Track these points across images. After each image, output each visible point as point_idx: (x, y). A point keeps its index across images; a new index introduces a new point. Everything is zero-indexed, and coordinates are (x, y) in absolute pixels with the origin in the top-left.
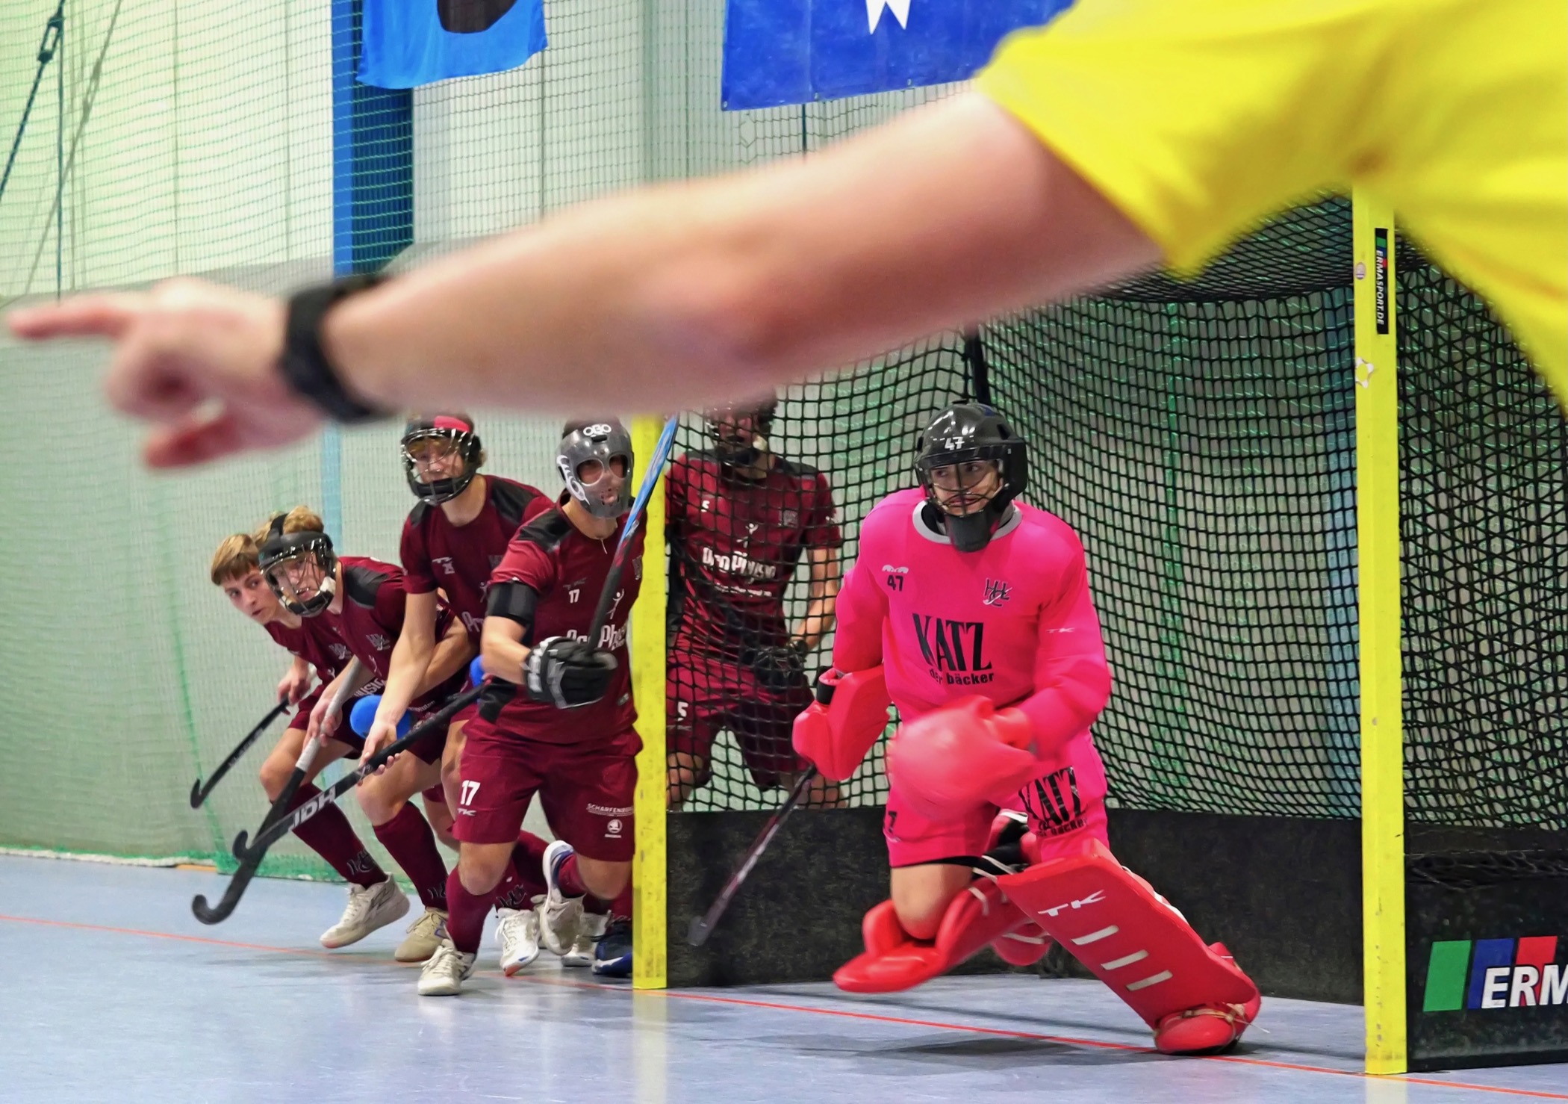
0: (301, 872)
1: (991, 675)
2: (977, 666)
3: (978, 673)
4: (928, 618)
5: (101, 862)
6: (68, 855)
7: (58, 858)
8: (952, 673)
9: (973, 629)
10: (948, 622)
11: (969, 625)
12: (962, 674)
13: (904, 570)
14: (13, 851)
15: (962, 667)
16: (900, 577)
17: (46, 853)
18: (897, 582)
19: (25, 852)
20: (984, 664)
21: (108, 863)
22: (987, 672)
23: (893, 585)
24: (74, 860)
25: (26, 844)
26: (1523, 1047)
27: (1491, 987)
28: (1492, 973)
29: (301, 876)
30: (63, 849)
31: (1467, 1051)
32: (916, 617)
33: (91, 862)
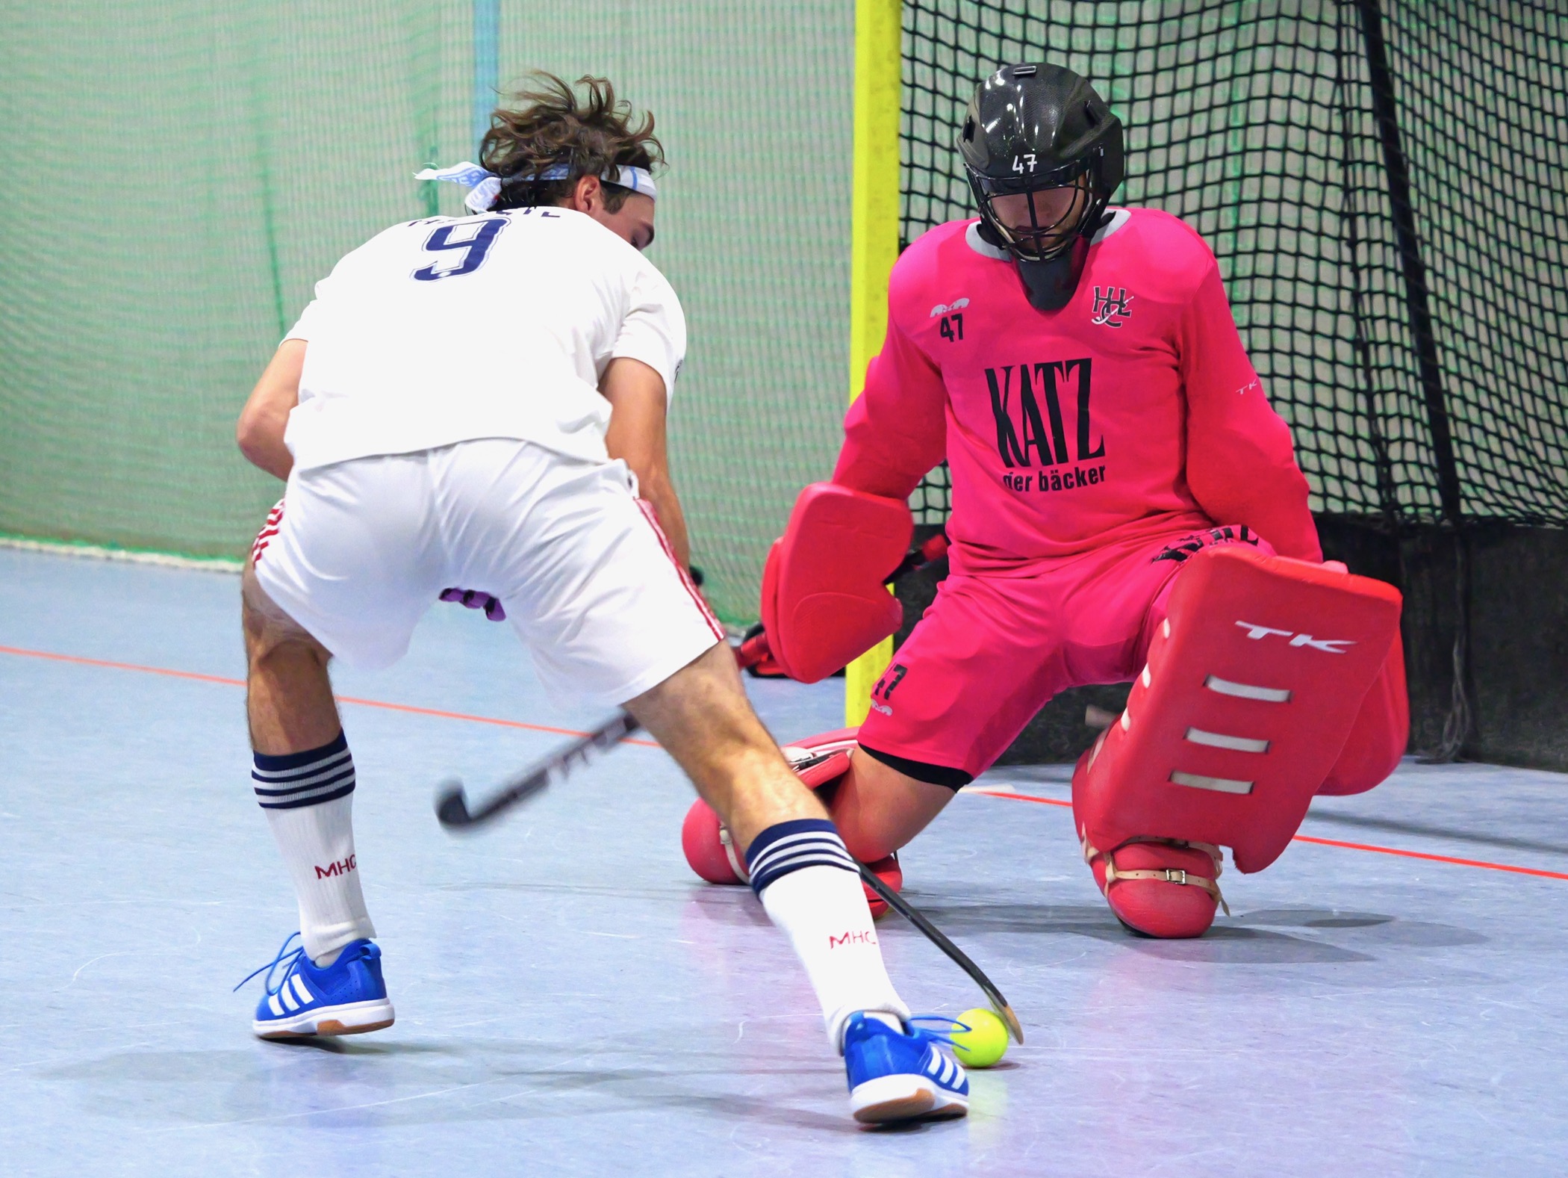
1: (1102, 469)
2: (1084, 454)
3: (1085, 466)
4: (1008, 369)
5: (168, 566)
8: (1047, 471)
9: (1076, 369)
10: (1037, 367)
11: (1070, 364)
12: (1063, 469)
13: (964, 302)
14: (47, 547)
15: (1063, 458)
16: (958, 317)
17: (93, 551)
18: (954, 325)
19: (63, 549)
20: (1093, 446)
21: (176, 568)
22: (1094, 463)
23: (949, 334)
24: (129, 562)
25: (66, 537)
30: (115, 545)
32: (990, 374)
33: (152, 564)
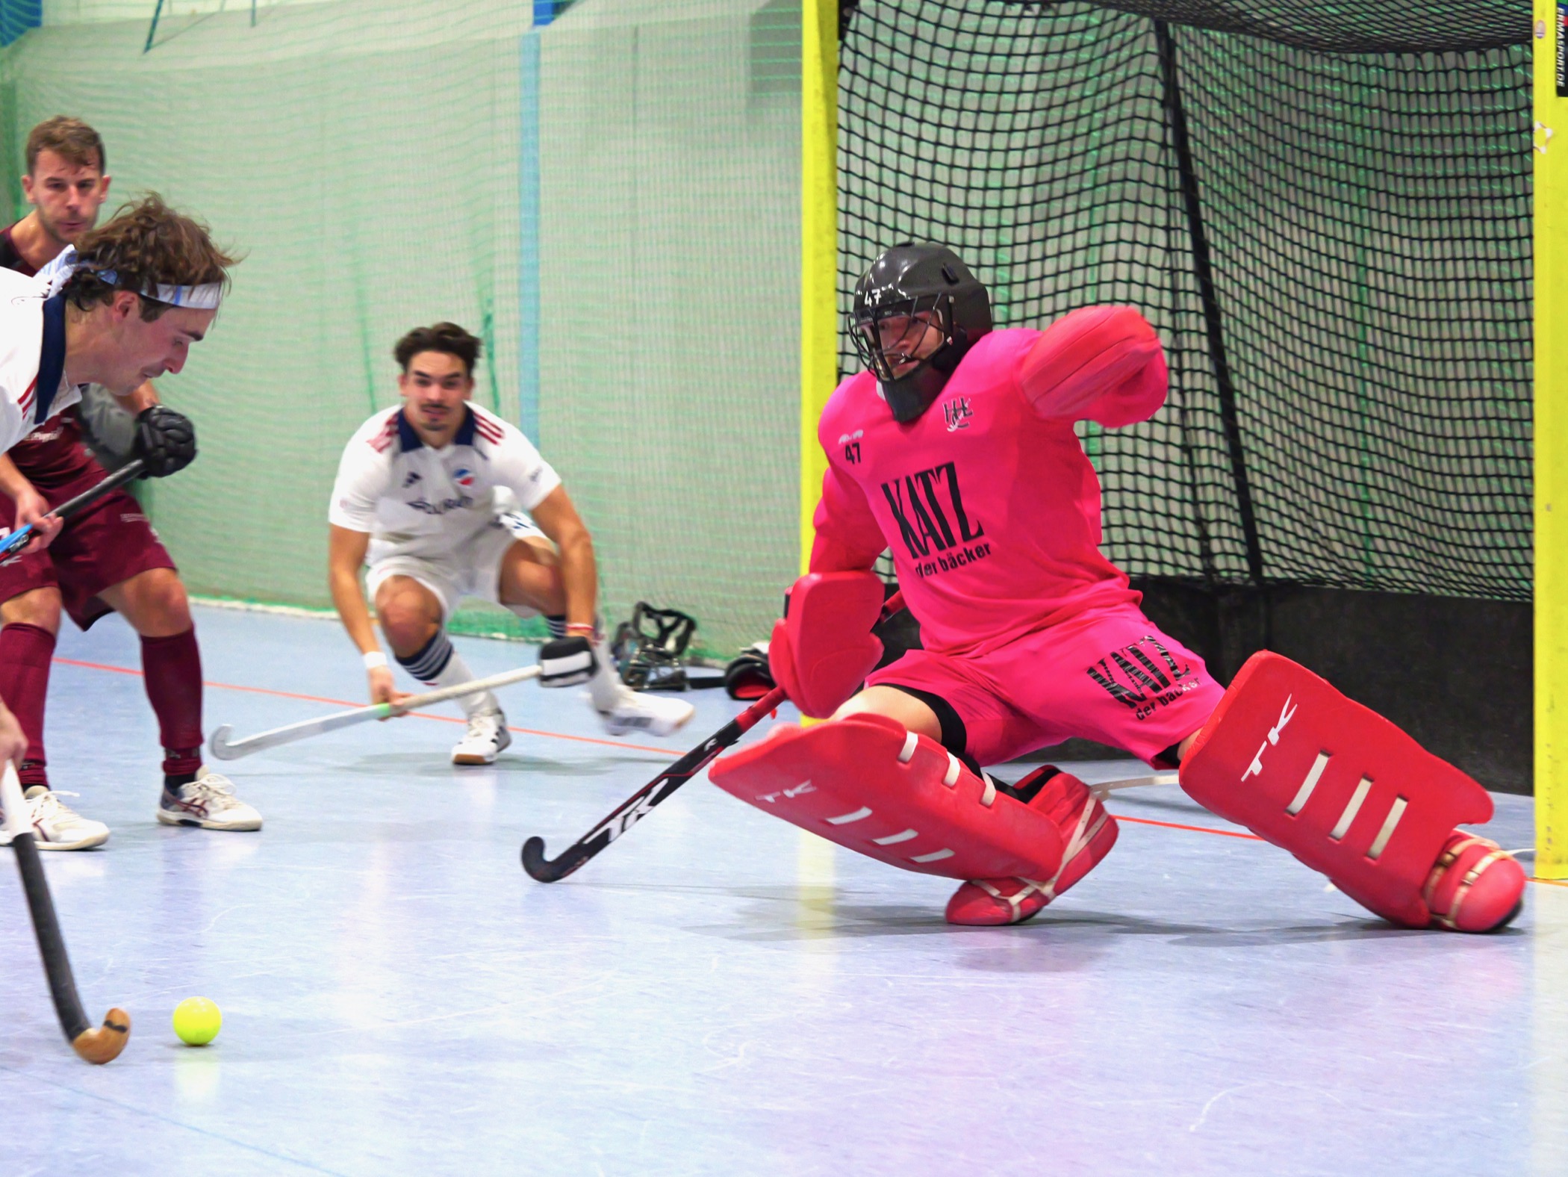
0: (495, 630)
1: (985, 545)
4: (897, 481)
6: (258, 607)
7: (249, 610)
8: (944, 554)
9: (944, 473)
10: (916, 476)
12: (954, 551)
13: (859, 434)
16: (857, 445)
18: (854, 452)
22: (978, 542)
23: (851, 458)
29: (495, 635)
32: (885, 487)
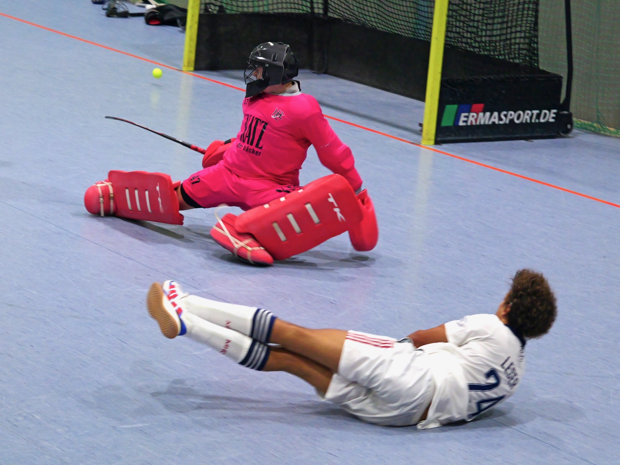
8: (247, 146)
9: (264, 124)
20: (260, 145)
22: (259, 150)
26: (470, 137)
27: (462, 119)
28: (463, 115)
31: (452, 138)
